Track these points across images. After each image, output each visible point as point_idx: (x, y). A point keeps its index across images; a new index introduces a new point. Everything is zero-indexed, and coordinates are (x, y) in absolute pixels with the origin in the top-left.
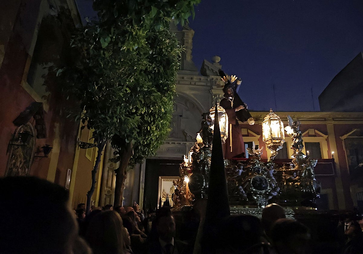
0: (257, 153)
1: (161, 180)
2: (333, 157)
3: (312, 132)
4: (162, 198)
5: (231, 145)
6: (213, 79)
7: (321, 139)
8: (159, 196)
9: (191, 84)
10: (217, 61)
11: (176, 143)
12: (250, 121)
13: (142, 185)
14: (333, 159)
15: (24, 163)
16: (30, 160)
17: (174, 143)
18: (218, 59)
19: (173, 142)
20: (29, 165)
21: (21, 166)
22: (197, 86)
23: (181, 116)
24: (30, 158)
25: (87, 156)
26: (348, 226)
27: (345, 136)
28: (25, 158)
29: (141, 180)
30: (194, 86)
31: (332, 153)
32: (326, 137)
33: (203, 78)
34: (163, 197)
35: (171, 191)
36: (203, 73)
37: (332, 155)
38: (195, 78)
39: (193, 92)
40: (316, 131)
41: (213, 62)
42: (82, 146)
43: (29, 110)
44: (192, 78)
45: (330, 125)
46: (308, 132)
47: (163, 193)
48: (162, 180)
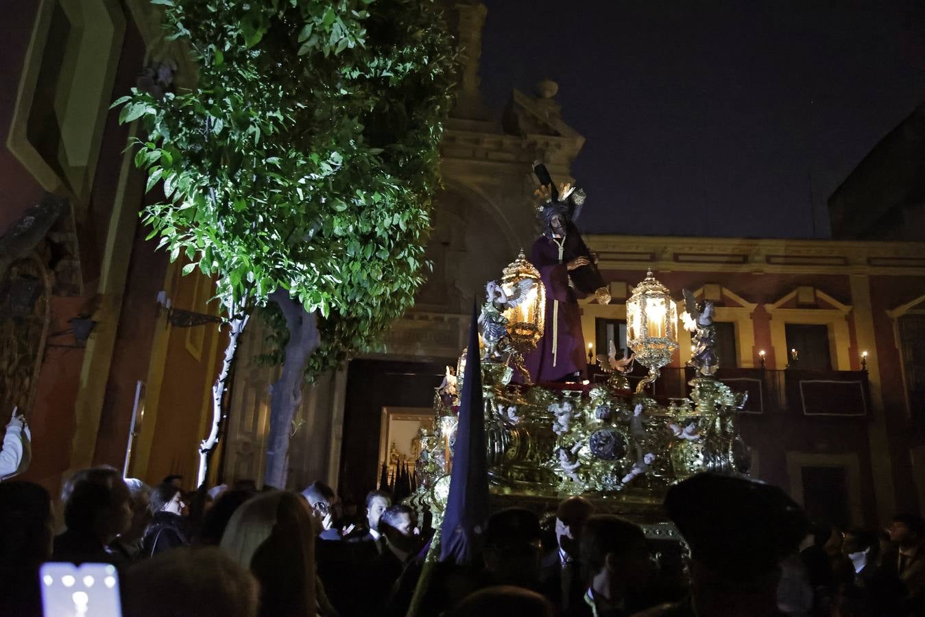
0: (619, 369)
1: (388, 417)
2: (864, 368)
3: (806, 295)
4: (388, 465)
5: (554, 351)
6: (535, 144)
7: (833, 317)
8: (382, 459)
9: (474, 157)
10: (548, 95)
11: (431, 316)
12: (601, 294)
13: (337, 430)
14: (864, 374)
15: (21, 362)
16: (35, 356)
17: (426, 318)
18: (552, 88)
19: (423, 314)
20: (32, 369)
21: (11, 369)
22: (492, 164)
23: (446, 244)
24: (37, 351)
25: (188, 346)
26: (909, 557)
27: (902, 310)
28: (22, 350)
29: (335, 416)
30: (483, 163)
31: (863, 356)
32: (845, 309)
33: (508, 141)
34: (391, 463)
35: (414, 447)
36: (510, 127)
37: (861, 360)
38: (488, 141)
39: (480, 179)
40: (820, 294)
41: (538, 95)
42: (176, 321)
43: (33, 218)
44: (477, 142)
45: (859, 278)
46: (797, 296)
47: (391, 452)
48: (391, 417)
